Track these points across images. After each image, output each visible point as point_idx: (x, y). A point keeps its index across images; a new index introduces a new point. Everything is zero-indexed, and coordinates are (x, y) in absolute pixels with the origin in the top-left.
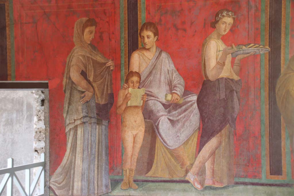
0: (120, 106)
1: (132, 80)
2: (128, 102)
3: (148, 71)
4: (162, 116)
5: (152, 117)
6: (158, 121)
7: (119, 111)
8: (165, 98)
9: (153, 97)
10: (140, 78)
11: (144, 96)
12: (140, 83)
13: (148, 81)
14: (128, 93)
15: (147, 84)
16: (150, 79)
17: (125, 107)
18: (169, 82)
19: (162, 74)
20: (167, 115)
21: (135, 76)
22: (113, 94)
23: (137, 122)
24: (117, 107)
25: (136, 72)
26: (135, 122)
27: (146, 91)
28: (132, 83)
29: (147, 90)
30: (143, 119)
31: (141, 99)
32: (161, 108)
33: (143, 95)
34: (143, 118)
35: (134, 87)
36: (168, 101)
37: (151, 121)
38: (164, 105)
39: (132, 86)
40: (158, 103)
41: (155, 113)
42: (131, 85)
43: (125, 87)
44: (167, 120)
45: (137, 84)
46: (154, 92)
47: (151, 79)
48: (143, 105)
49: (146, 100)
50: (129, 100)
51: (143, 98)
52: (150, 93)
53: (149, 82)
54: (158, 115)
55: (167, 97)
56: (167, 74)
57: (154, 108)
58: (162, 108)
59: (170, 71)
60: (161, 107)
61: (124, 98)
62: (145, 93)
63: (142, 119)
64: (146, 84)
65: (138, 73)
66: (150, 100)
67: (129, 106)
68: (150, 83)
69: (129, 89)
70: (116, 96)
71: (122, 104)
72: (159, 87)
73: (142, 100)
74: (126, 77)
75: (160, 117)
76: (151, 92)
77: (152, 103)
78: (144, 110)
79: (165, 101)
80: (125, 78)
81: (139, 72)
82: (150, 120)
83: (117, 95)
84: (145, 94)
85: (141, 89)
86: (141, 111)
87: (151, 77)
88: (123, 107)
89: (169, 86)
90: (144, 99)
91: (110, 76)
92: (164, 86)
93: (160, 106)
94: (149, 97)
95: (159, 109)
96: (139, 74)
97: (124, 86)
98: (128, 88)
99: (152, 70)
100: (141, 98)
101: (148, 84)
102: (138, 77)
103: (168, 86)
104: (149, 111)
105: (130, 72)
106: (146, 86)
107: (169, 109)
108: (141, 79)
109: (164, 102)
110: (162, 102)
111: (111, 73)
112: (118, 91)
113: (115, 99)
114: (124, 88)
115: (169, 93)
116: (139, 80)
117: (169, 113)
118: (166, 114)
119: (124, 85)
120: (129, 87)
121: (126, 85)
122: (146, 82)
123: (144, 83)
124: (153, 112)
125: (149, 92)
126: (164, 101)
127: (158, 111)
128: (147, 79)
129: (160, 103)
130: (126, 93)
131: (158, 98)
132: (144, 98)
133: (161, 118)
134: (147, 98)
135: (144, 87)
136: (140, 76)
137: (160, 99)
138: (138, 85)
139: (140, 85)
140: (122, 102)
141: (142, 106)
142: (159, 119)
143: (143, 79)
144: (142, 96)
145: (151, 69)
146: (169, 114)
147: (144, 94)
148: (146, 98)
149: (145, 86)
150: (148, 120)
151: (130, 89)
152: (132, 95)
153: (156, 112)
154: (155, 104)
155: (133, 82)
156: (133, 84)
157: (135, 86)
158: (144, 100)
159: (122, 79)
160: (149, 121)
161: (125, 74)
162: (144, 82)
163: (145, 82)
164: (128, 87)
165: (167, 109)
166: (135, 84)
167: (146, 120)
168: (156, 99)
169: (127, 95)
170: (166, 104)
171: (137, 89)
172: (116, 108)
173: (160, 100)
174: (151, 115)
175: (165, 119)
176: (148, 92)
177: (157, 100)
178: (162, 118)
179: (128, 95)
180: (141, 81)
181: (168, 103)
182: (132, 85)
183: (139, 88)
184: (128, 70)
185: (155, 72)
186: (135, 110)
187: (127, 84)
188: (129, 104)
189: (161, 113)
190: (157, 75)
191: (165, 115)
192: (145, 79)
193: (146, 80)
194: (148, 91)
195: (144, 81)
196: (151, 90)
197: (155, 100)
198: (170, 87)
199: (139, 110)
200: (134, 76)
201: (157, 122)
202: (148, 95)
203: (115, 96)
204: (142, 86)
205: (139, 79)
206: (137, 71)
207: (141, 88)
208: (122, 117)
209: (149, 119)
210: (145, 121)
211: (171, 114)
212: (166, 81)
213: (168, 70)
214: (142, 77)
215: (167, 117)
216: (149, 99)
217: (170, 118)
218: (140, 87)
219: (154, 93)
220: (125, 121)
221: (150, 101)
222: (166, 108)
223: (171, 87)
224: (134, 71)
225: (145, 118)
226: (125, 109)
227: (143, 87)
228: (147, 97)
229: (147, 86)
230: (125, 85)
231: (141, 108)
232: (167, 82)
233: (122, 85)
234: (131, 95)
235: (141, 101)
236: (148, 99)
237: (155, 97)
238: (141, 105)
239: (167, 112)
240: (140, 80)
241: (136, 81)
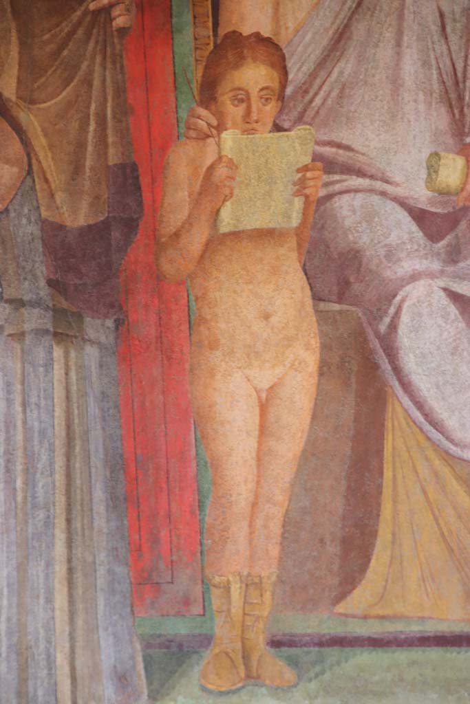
0: (177, 235)
1: (237, 84)
2: (218, 210)
3: (327, 25)
4: (414, 277)
5: (357, 287)
6: (392, 310)
7: (173, 265)
8: (429, 175)
9: (360, 173)
10: (284, 72)
11: (309, 174)
12: (281, 97)
13: (326, 88)
14: (220, 158)
15: (325, 100)
16: (341, 73)
17: (204, 240)
18: (449, 83)
19: (406, 38)
20: (442, 272)
21: (255, 60)
22: (134, 168)
23: (274, 320)
24: (163, 240)
25: (257, 36)
26: (267, 317)
27: (317, 143)
28: (242, 101)
29: (326, 138)
30: (309, 301)
31: (291, 189)
32: (406, 237)
33: (305, 168)
34: (308, 292)
35: (248, 124)
36: (444, 193)
37: (353, 309)
38: (420, 216)
39: (239, 119)
40: (391, 206)
41: (374, 268)
42: (235, 112)
43: (202, 124)
44: (445, 301)
45: (268, 108)
46: (364, 150)
47: (346, 73)
48: (303, 223)
49: (322, 193)
50: (225, 201)
51: (301, 187)
52: (341, 152)
53: (334, 94)
54: (388, 274)
55: (436, 172)
56: (436, 38)
57: (365, 239)
58: (410, 233)
59: (454, 20)
60: (403, 228)
61: (197, 188)
62: (316, 157)
63: (302, 303)
64: (318, 101)
65: (268, 40)
66: (341, 193)
67: (225, 235)
68: (341, 96)
69: (224, 135)
70: (154, 180)
71: (189, 223)
72: (393, 117)
73: (297, 193)
74: (207, 67)
75: (403, 286)
76: (348, 148)
77: (354, 212)
78: (309, 252)
79: (430, 194)
80: (200, 74)
81: (277, 34)
82: (345, 307)
83: (159, 170)
84: (314, 160)
85: (292, 133)
86: (294, 255)
87: (342, 64)
88: (196, 240)
89: (451, 106)
90: (307, 191)
91: (114, 62)
92: (422, 107)
93: (399, 223)
94: (337, 177)
95: (393, 239)
96: (277, 47)
97: (193, 120)
98: (214, 132)
99: (350, 19)
100: (294, 184)
101: (329, 102)
102: (273, 65)
103: (443, 110)
104: (341, 255)
105: (226, 36)
106: (318, 112)
107: (449, 237)
108: (291, 77)
109: (423, 199)
110: (411, 202)
111: (118, 47)
112: (164, 148)
113: (146, 195)
114: (193, 134)
115: (447, 150)
116: (276, 85)
117: (455, 262)
118: (436, 266)
119: (192, 114)
120: (220, 128)
121: (202, 112)
122: (316, 94)
123: (308, 98)
124: (365, 261)
125: (334, 150)
126: (421, 195)
127: (391, 255)
128: (323, 74)
129: (398, 209)
130: (209, 162)
131: (387, 182)
132: (312, 183)
133: (407, 288)
134: (326, 185)
135: (305, 119)
136: (283, 58)
137: (397, 185)
138: (271, 108)
139: (281, 111)
140: (186, 213)
141: (297, 228)
142: (398, 298)
143: (300, 75)
144: (298, 171)
145: (341, 17)
146: (450, 269)
147: (307, 160)
148: (320, 183)
149: (310, 113)
150: (337, 307)
151: (229, 139)
152: (242, 170)
153: (375, 261)
154: (370, 216)
155: (243, 98)
156: (244, 105)
157: (254, 116)
158: (307, 197)
159: (180, 80)
160: (340, 312)
161: (196, 48)
162: (306, 92)
163: (311, 93)
164: (215, 123)
165: (442, 238)
166: (254, 108)
167: (322, 305)
168: (379, 185)
169: (211, 168)
170: (433, 210)
171: (265, 137)
172: (157, 245)
173: (400, 191)
174: (352, 279)
175: (430, 294)
176: (328, 151)
177: (383, 194)
178: (415, 292)
179: (222, 171)
180: (289, 90)
181: (444, 204)
182: (239, 111)
183: (278, 128)
184: (210, 24)
185: (369, 32)
186: (259, 254)
187: (213, 107)
188: (227, 221)
189: (407, 266)
190: (377, 46)
191: (432, 275)
192: (313, 75)
193: (318, 81)
194: (330, 143)
195: (304, 90)
196: (344, 135)
197: (371, 191)
198: (456, 111)
199: (282, 251)
200: (249, 60)
201: (386, 312)
202: (330, 166)
203: (145, 181)
204: (295, 114)
205: (276, 75)
206: (266, 33)
207: (286, 130)
208: (192, 298)
209: (340, 300)
210: (317, 311)
211: (461, 265)
212: (430, 80)
213: (442, 15)
214: (291, 64)
215: (442, 284)
216: (337, 187)
217: (460, 291)
218: (286, 125)
219: (363, 154)
220: (208, 317)
221: (346, 197)
222: (433, 237)
223: (457, 116)
224: (246, 30)
225: (317, 298)
226: (204, 252)
227: (300, 119)
228: (326, 178)
229: (322, 112)
230: (199, 117)
231: (293, 242)
232: (436, 86)
233: (183, 114)
234: (237, 168)
235: (291, 203)
236: (331, 189)
237: (372, 177)
238: (295, 221)
239: (438, 254)
240: (284, 84)
241: (262, 89)
